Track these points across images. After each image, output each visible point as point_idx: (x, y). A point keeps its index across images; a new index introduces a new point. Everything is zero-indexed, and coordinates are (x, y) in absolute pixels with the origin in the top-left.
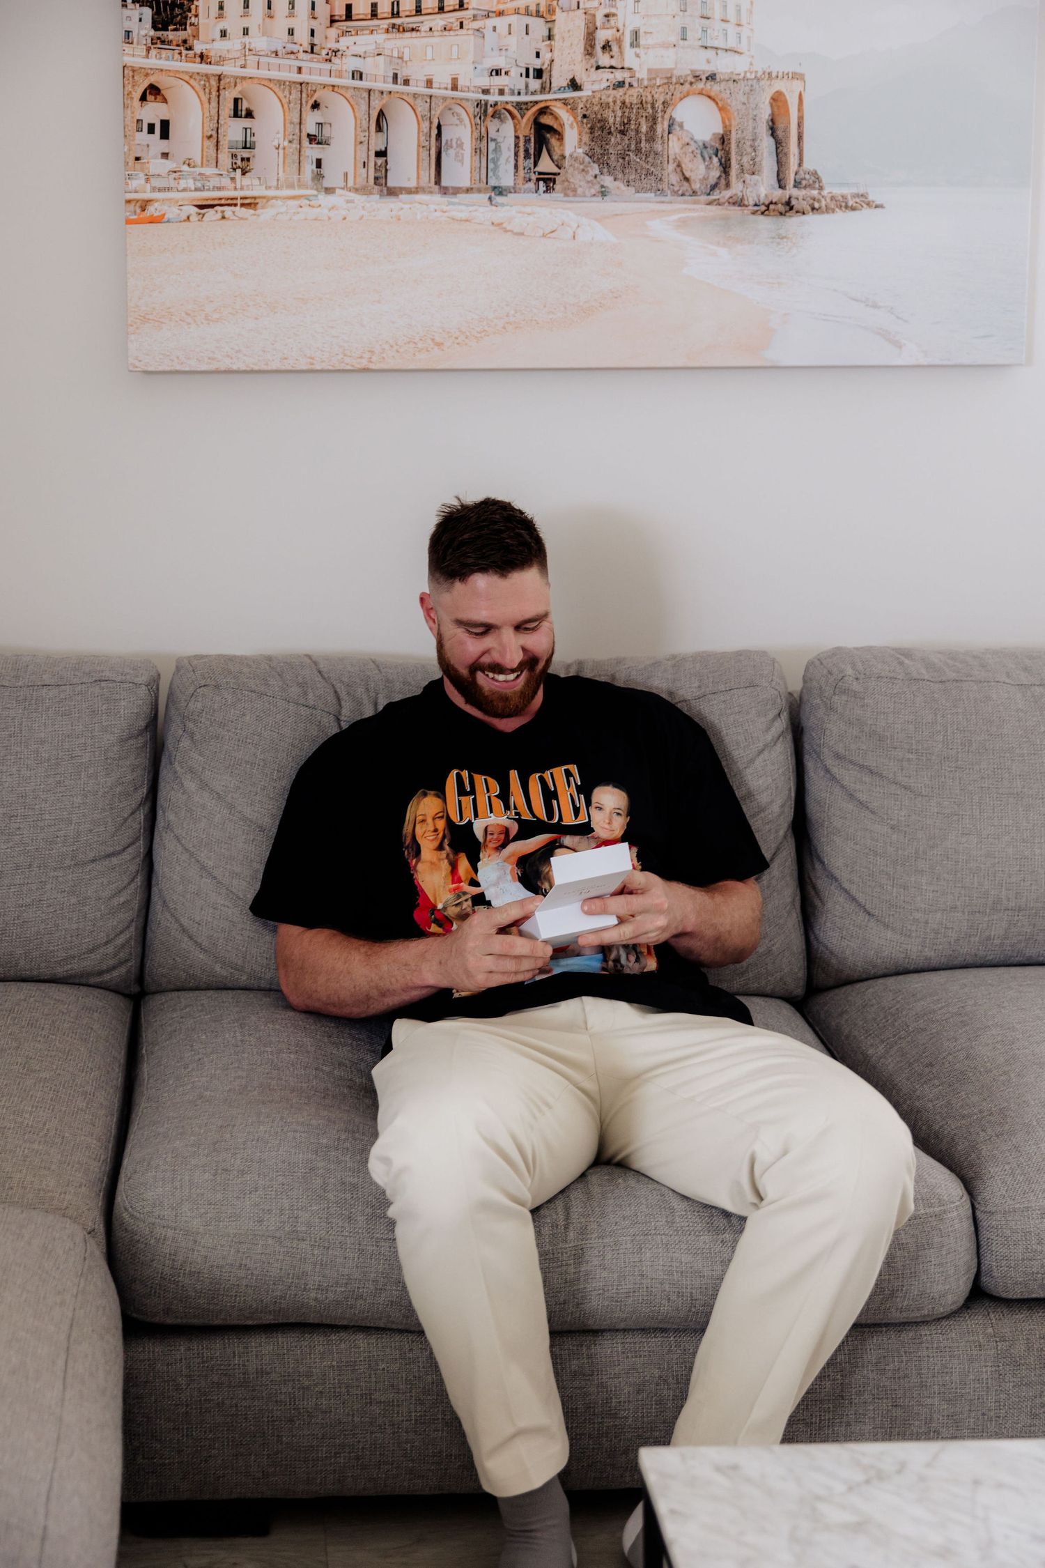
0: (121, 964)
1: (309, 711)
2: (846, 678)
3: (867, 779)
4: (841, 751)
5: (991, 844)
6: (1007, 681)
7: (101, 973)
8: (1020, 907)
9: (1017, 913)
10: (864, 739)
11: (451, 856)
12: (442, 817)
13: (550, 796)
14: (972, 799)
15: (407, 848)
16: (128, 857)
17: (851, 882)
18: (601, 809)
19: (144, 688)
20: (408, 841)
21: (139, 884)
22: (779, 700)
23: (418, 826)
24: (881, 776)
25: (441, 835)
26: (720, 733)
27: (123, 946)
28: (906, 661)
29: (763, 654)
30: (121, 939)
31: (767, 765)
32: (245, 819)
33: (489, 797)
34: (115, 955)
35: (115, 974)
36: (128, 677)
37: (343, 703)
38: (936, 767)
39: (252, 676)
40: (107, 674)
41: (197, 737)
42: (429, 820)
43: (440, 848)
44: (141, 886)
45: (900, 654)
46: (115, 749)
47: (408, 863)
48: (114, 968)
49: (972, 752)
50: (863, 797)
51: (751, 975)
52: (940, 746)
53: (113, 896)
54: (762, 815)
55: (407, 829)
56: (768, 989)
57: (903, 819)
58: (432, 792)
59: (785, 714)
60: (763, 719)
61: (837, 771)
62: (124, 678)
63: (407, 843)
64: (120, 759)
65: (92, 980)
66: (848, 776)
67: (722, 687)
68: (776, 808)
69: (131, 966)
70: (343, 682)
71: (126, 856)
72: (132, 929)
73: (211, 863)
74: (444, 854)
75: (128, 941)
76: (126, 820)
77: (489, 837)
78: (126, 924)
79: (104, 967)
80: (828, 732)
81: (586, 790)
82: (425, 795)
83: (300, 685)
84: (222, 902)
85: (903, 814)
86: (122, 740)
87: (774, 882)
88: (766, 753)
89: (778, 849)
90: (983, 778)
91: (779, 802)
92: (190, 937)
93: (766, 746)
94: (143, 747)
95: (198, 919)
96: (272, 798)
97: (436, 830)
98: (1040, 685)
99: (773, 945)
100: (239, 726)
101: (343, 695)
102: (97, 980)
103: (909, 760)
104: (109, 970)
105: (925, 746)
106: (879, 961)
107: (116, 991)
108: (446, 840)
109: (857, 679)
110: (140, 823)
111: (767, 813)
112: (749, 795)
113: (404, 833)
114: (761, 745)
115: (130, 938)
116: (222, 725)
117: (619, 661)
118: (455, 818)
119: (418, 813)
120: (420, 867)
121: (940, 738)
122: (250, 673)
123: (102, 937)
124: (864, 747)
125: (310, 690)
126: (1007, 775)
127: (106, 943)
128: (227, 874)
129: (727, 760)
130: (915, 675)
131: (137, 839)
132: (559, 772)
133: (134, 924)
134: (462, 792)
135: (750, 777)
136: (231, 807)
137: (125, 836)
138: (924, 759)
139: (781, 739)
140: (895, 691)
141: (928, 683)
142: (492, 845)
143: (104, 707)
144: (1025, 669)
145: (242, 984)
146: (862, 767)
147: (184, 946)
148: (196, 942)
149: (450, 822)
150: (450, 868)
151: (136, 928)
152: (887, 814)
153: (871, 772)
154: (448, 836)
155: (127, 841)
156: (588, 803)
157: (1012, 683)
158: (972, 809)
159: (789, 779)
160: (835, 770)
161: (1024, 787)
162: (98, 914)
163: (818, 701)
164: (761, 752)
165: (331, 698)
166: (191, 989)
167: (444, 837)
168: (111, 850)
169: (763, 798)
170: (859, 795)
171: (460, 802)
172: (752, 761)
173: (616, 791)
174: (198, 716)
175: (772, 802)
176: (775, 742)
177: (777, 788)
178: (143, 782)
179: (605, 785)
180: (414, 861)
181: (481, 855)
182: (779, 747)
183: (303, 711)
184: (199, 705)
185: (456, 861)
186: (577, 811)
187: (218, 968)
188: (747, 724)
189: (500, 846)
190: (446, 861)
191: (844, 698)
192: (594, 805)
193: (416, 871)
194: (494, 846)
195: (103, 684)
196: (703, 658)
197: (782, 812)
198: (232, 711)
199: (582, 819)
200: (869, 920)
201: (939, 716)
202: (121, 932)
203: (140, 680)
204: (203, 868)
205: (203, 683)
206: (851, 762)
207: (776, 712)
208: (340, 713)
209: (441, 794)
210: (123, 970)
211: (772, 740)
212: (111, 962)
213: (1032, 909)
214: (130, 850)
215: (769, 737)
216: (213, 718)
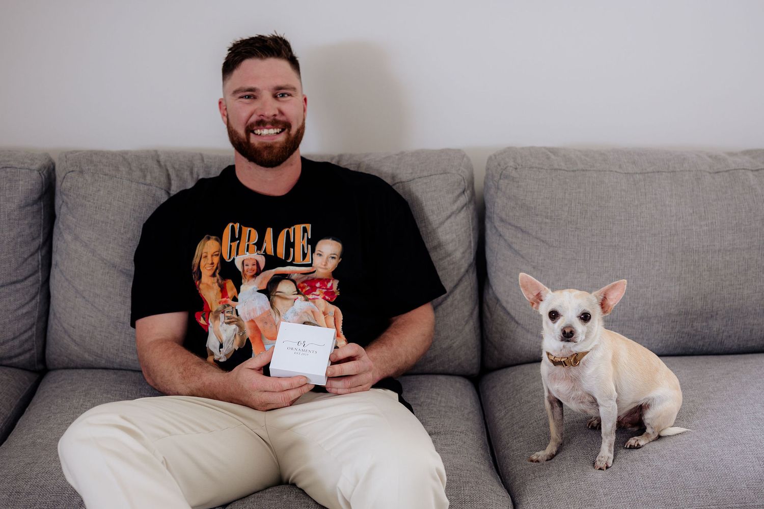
0: (25, 352)
1: (146, 187)
2: (509, 168)
3: (520, 235)
4: (504, 216)
5: (596, 279)
6: (618, 170)
7: (10, 358)
8: (613, 320)
9: (611, 324)
10: (518, 209)
11: (220, 281)
12: (217, 255)
13: (290, 245)
14: (585, 249)
15: (194, 273)
16: (30, 284)
17: (507, 302)
18: (320, 255)
19: (36, 172)
20: (195, 269)
21: (38, 300)
22: (463, 183)
23: (203, 260)
24: (528, 233)
25: (215, 267)
26: (421, 204)
27: (27, 340)
28: (553, 157)
29: (458, 151)
30: (26, 336)
31: (452, 226)
32: (103, 260)
33: (248, 245)
34: (20, 346)
35: (21, 358)
36: (26, 165)
37: (173, 182)
38: (563, 228)
39: (107, 164)
40: (12, 163)
41: (70, 205)
42: (209, 256)
43: (214, 275)
44: (40, 302)
45: (551, 152)
46: (16, 213)
47: (195, 283)
48: (20, 354)
49: (587, 218)
50: (516, 247)
51: (437, 362)
52: (566, 214)
53: (18, 309)
54: (449, 259)
55: (196, 261)
56: (451, 370)
57: (540, 262)
58: (214, 237)
59: (468, 192)
60: (450, 195)
61: (501, 230)
62: (23, 165)
63: (195, 270)
64: (19, 219)
65: (5, 362)
66: (508, 233)
67: (425, 174)
68: (458, 255)
69: (34, 353)
70: (174, 168)
71: (28, 282)
72: (34, 329)
73: (81, 288)
74: (216, 279)
75: (30, 337)
76: (26, 260)
77: (246, 268)
78: (28, 326)
79: (13, 354)
80: (496, 205)
81: (313, 242)
82: (209, 239)
83: (141, 170)
84: (88, 314)
85: (541, 259)
86: (20, 207)
87: (456, 302)
88: (453, 217)
89: (460, 280)
90: (593, 235)
91: (461, 250)
92: (69, 336)
93: (452, 213)
94: (38, 211)
95: (73, 324)
96: (121, 246)
97: (212, 263)
98: (641, 173)
99: (453, 343)
100: (96, 198)
101: (173, 176)
102: (9, 362)
103: (546, 223)
104: (16, 356)
105: (557, 214)
106: (523, 353)
107: (24, 369)
108: (217, 271)
109: (516, 169)
110: (38, 261)
111: (451, 257)
112: (439, 245)
113: (193, 263)
114: (449, 213)
115: (32, 335)
116: (84, 197)
117: (367, 155)
118: (226, 257)
119: (204, 251)
120: (201, 286)
121: (566, 209)
122: (107, 162)
123: (10, 335)
124: (518, 214)
125: (149, 173)
126: (609, 234)
127: (13, 339)
128: (92, 295)
129: (425, 222)
130: (556, 166)
131: (36, 272)
132: (299, 228)
133: (35, 326)
134: (233, 239)
135: (440, 234)
136: (93, 252)
137: (27, 269)
138: (556, 222)
139: (465, 208)
140: (540, 177)
141: (563, 172)
142: (249, 274)
143: (8, 185)
144: (634, 163)
145: (102, 366)
146: (516, 227)
147: (65, 341)
148: (72, 339)
149: (222, 259)
150: (219, 289)
151: (37, 329)
152: (531, 259)
153: (522, 230)
154: (219, 268)
155: (26, 273)
156: (313, 251)
157: (622, 172)
158: (585, 256)
159: (470, 235)
160: (500, 229)
161: (620, 241)
162: (7, 320)
163: (491, 183)
164: (449, 217)
165: (163, 179)
166: (73, 368)
167: (217, 268)
168: (15, 279)
169: (450, 248)
170: (514, 246)
171: (231, 246)
172: (442, 223)
173: (334, 242)
174: (68, 191)
175: (455, 250)
176: (460, 210)
177: (459, 241)
178: (39, 235)
179: (326, 239)
180: (198, 283)
181: (243, 281)
182: (463, 214)
183: (142, 187)
184: (69, 184)
185: (225, 284)
186: (304, 255)
187: (86, 355)
188: (440, 199)
189: (255, 274)
190: (217, 284)
191: (506, 181)
192: (317, 252)
193: (200, 289)
194: (251, 274)
195: (8, 170)
196: (417, 154)
197: (463, 257)
198: (91, 188)
199: (308, 261)
200: (517, 327)
201: (567, 195)
202: (25, 332)
203: (34, 167)
204: (77, 291)
205: (71, 169)
206: (510, 224)
207: (461, 190)
208: (169, 189)
209: (220, 238)
210: (27, 355)
211: (457, 209)
212: (17, 351)
213: (621, 320)
214: (31, 279)
215: (455, 207)
216: (78, 193)
